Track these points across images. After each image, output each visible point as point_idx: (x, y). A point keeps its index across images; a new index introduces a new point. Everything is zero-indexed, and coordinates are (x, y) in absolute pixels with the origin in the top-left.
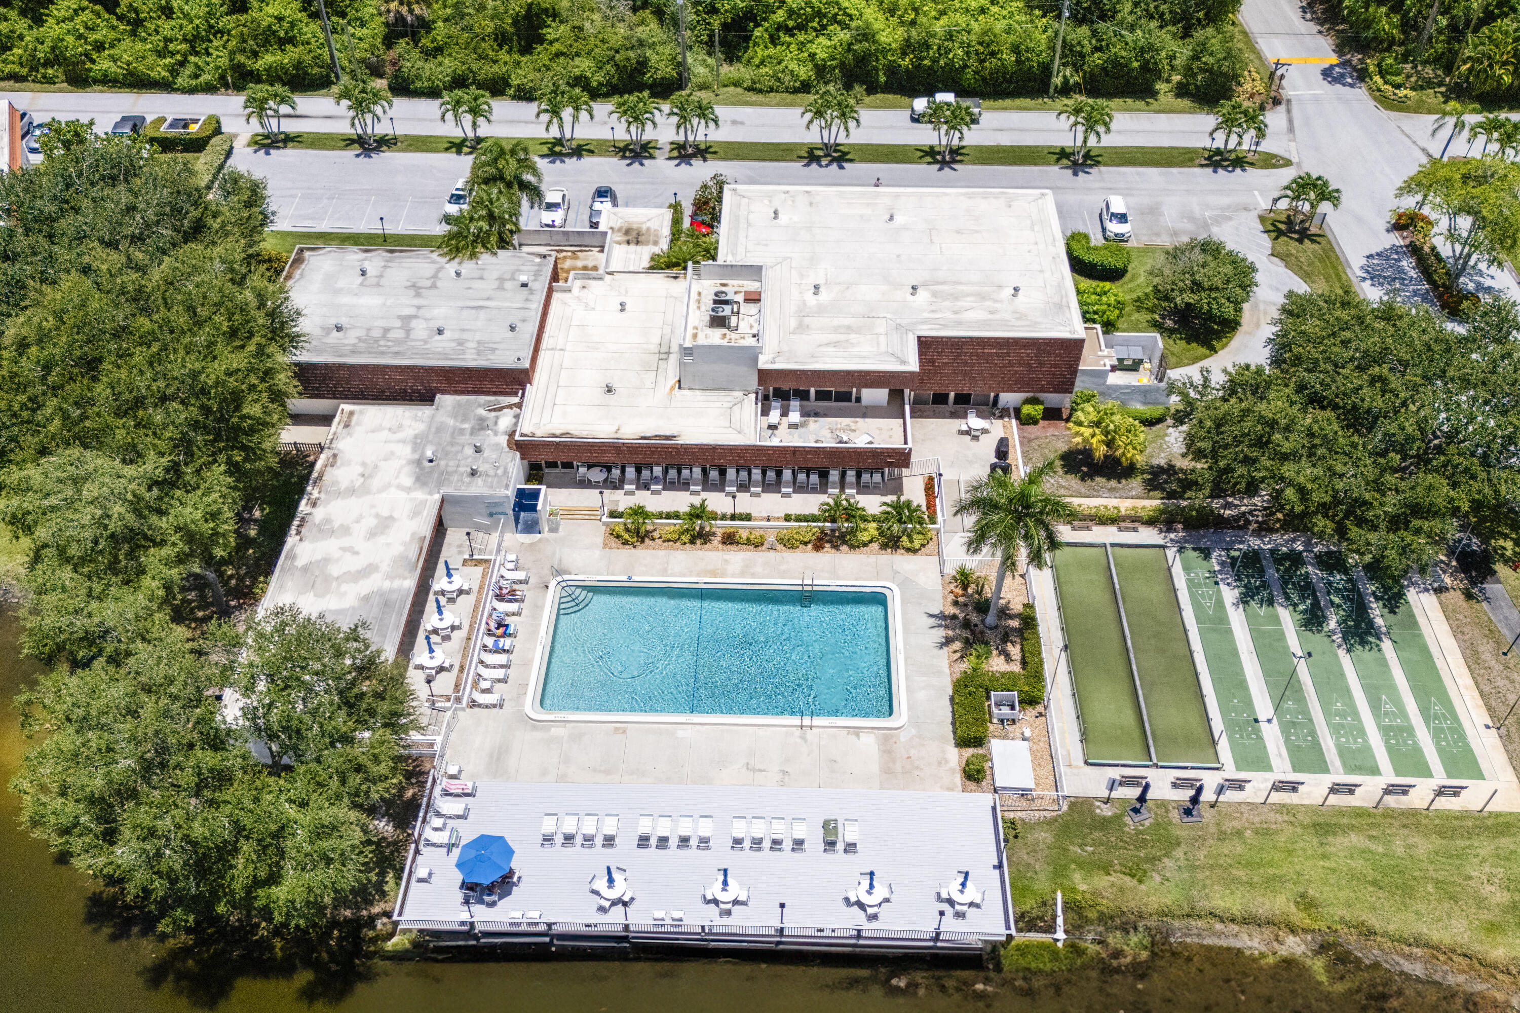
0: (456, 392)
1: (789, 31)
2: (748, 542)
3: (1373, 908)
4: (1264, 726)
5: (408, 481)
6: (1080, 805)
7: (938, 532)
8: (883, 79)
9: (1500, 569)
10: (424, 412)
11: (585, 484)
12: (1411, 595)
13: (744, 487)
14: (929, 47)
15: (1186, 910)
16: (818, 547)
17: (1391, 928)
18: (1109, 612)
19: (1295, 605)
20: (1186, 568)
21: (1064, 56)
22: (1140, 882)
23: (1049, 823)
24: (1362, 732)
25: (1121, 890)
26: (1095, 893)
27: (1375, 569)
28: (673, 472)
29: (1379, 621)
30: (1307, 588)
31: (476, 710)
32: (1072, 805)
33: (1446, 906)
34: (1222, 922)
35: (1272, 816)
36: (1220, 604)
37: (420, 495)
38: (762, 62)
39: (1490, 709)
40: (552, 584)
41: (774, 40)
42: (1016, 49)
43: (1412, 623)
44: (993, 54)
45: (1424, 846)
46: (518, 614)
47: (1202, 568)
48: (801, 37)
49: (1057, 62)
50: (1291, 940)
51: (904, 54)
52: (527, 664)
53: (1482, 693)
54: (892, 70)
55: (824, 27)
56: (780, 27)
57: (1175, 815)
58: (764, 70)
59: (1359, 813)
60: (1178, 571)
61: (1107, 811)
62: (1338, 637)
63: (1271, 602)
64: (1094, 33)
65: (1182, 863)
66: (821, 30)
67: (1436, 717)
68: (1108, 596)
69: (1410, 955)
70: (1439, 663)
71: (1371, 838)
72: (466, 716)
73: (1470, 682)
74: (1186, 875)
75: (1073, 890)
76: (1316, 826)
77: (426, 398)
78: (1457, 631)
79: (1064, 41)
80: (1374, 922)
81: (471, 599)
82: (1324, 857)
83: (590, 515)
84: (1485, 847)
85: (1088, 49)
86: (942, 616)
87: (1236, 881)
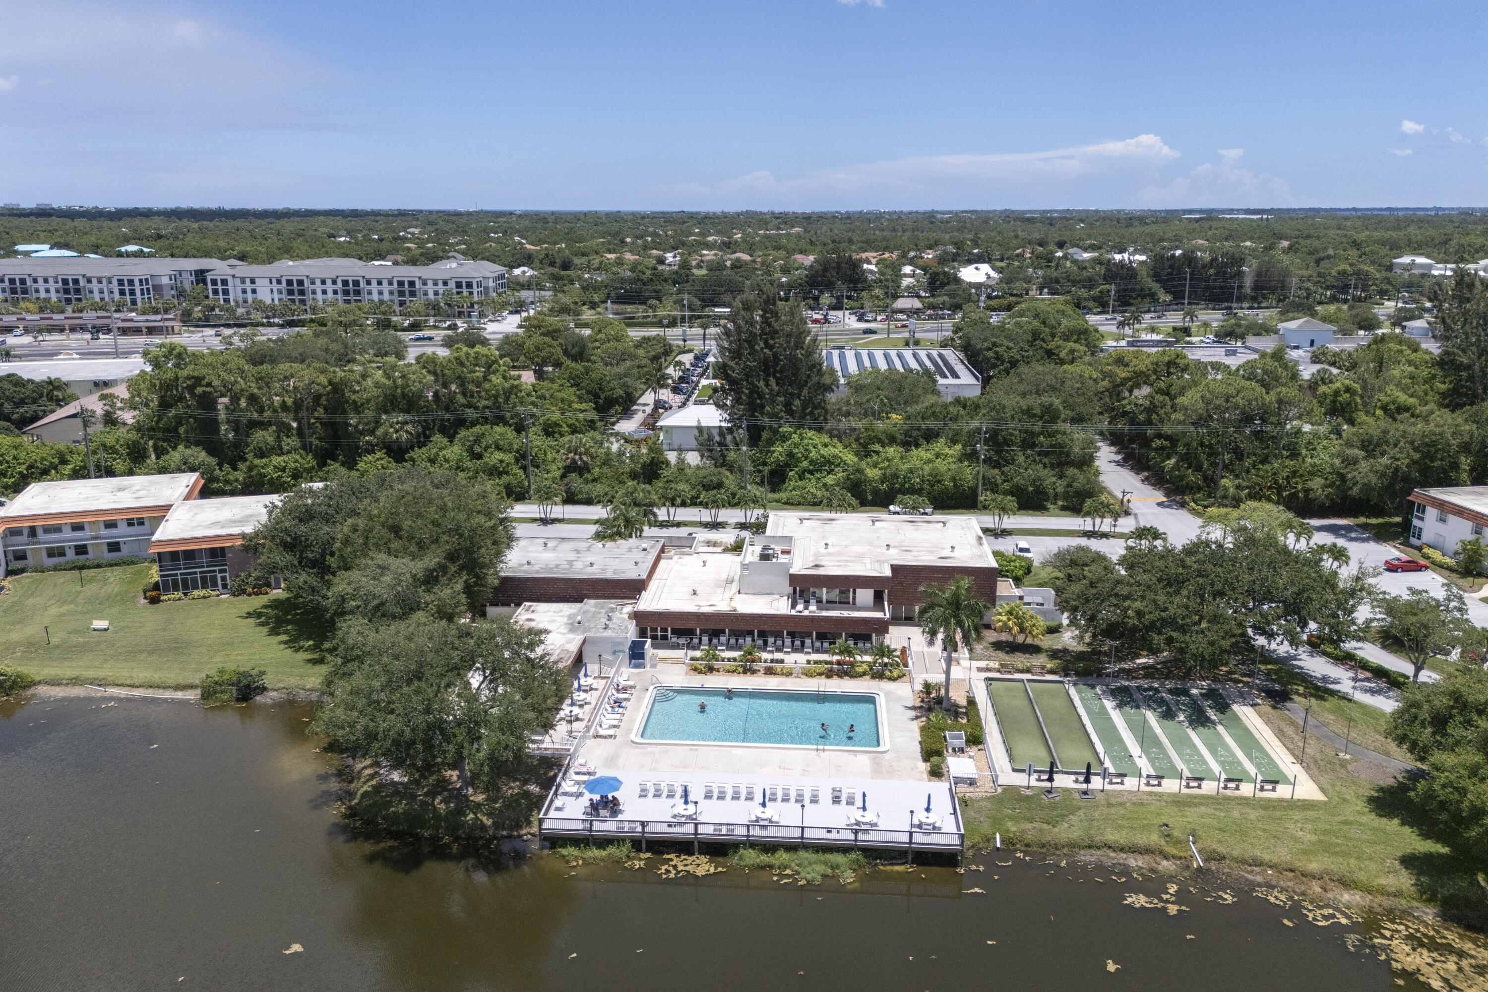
0: (597, 597)
1: (811, 473)
2: (782, 674)
3: (1220, 842)
4: (1137, 760)
5: (565, 631)
6: (1010, 790)
7: (910, 672)
8: (870, 498)
9: (1296, 698)
10: (578, 605)
11: (676, 647)
12: (1235, 707)
13: (779, 650)
14: (898, 477)
15: (1087, 842)
16: (829, 677)
17: (1235, 853)
18: (1028, 710)
19: (1155, 710)
20: (1079, 692)
21: (984, 484)
22: (1054, 826)
23: (988, 799)
24: (1205, 762)
25: (1041, 830)
26: (1023, 832)
27: (1210, 694)
28: (733, 641)
29: (1214, 717)
30: (1162, 702)
31: (598, 740)
32: (1004, 791)
33: (1273, 841)
34: (1114, 851)
35: (1145, 797)
36: (1103, 708)
37: (571, 636)
38: (794, 489)
39: (1294, 755)
40: (651, 688)
41: (801, 478)
42: (953, 479)
43: (1236, 718)
44: (939, 482)
45: (1252, 815)
46: (628, 700)
47: (1089, 693)
48: (818, 475)
49: (980, 488)
50: (1165, 863)
51: (883, 482)
52: (632, 721)
53: (1288, 749)
54: (876, 492)
55: (832, 470)
56: (805, 471)
57: (1077, 796)
58: (794, 493)
59: (1204, 797)
60: (1072, 691)
61: (1029, 792)
62: (1186, 724)
63: (1138, 707)
64: (1003, 473)
65: (1083, 817)
66: (830, 472)
67: (1256, 758)
68: (1026, 702)
69: (1252, 872)
70: (1257, 736)
71: (1215, 809)
72: (591, 742)
73: (1279, 744)
74: (1086, 824)
75: (1008, 831)
76: (1174, 802)
77: (579, 599)
78: (1268, 722)
79: (984, 477)
80: (1222, 849)
81: (598, 693)
82: (1182, 816)
83: (678, 661)
84: (1297, 815)
85: (999, 481)
86: (914, 708)
87: (1121, 827)
